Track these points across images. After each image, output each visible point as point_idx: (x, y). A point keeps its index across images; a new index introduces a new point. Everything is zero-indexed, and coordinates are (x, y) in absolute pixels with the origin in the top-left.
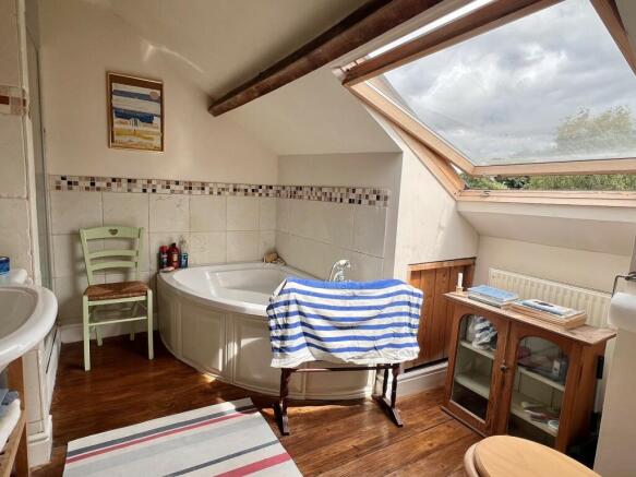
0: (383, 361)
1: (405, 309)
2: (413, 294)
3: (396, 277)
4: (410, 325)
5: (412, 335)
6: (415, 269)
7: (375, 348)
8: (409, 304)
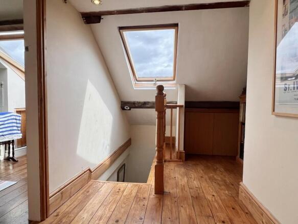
0: (7, 140)
1: (15, 121)
2: (17, 116)
3: (9, 111)
4: (17, 127)
5: (18, 130)
6: (18, 110)
7: (3, 135)
8: (16, 119)
